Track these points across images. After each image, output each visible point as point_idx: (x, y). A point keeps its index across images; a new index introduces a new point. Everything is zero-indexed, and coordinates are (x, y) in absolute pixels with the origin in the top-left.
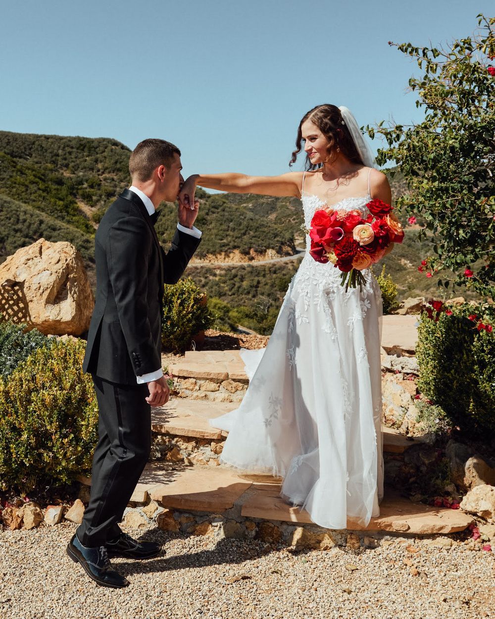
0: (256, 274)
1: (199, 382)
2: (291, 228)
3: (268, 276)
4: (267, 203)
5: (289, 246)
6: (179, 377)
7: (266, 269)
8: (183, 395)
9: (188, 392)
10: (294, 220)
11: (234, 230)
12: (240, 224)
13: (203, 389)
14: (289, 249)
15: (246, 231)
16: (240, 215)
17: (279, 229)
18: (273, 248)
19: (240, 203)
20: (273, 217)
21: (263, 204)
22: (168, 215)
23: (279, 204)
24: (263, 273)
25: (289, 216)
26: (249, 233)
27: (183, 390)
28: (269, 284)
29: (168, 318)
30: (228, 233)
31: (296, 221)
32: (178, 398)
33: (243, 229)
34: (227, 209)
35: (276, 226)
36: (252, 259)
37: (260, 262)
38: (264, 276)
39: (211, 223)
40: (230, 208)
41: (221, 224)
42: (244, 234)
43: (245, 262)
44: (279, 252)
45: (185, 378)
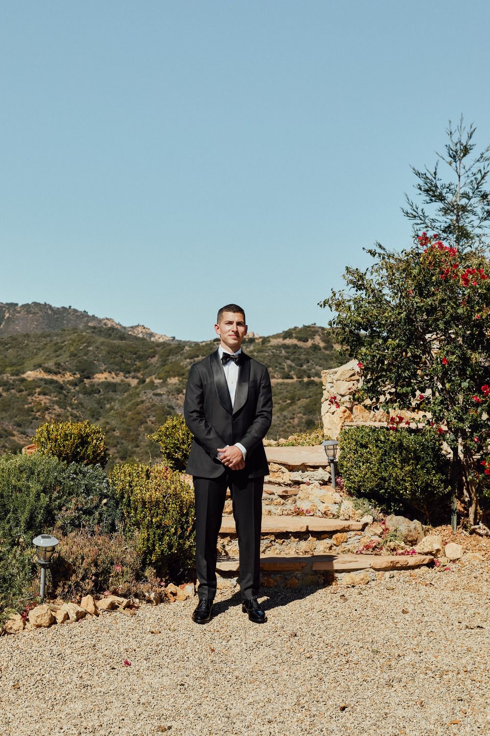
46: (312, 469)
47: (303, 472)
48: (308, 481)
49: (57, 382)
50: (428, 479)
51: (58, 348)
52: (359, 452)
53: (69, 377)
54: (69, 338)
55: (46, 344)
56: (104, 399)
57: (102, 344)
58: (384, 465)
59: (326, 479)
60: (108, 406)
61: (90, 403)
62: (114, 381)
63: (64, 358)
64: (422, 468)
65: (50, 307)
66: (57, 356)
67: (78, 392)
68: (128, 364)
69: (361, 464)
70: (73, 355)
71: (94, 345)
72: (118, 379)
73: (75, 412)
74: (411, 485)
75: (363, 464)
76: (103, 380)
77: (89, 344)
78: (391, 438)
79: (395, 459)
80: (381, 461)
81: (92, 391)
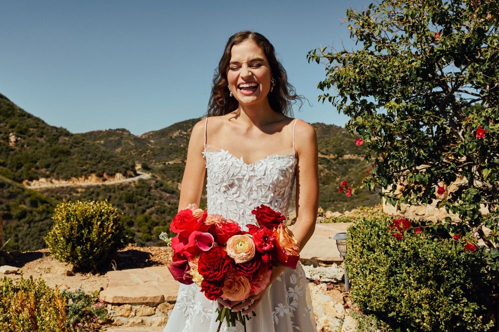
0: (108, 191)
1: (134, 308)
2: (132, 158)
3: (117, 192)
4: (115, 141)
5: (132, 170)
6: (113, 304)
7: (116, 187)
8: (119, 323)
9: (123, 320)
10: (134, 152)
11: (91, 159)
12: (96, 155)
13: (139, 314)
14: (132, 173)
15: (100, 160)
16: (96, 149)
17: (124, 159)
18: (120, 172)
19: (95, 140)
20: (119, 150)
21: (112, 141)
22: (40, 148)
23: (123, 141)
24: (113, 190)
25: (130, 149)
26: (102, 162)
27: (118, 318)
28: (118, 198)
29: (88, 240)
30: (87, 161)
31: (136, 153)
32: (113, 327)
33: (98, 159)
34: (86, 145)
35: (122, 156)
36: (105, 180)
37: (110, 182)
38: (114, 192)
39: (74, 155)
40: (88, 143)
41: (81, 155)
42: (99, 162)
43: (100, 182)
44: (125, 175)
45: (119, 305)
46: (324, 265)
47: (315, 267)
48: (319, 278)
49: (326, 159)
50: (456, 310)
51: (327, 143)
52: (365, 256)
53: (332, 156)
54: (332, 138)
55: (322, 142)
56: (348, 166)
57: (348, 141)
58: (394, 280)
59: (339, 278)
60: (350, 170)
61: (342, 168)
62: (353, 158)
63: (330, 148)
64: (447, 293)
65: (325, 125)
66: (327, 147)
67: (336, 163)
68: (359, 151)
69: (368, 273)
70: (334, 146)
71: (344, 142)
72: (354, 157)
73: (335, 172)
74: (430, 315)
75: (370, 274)
76: (348, 158)
77: (342, 141)
78: (402, 244)
79: (408, 273)
80: (391, 273)
81: (343, 163)
